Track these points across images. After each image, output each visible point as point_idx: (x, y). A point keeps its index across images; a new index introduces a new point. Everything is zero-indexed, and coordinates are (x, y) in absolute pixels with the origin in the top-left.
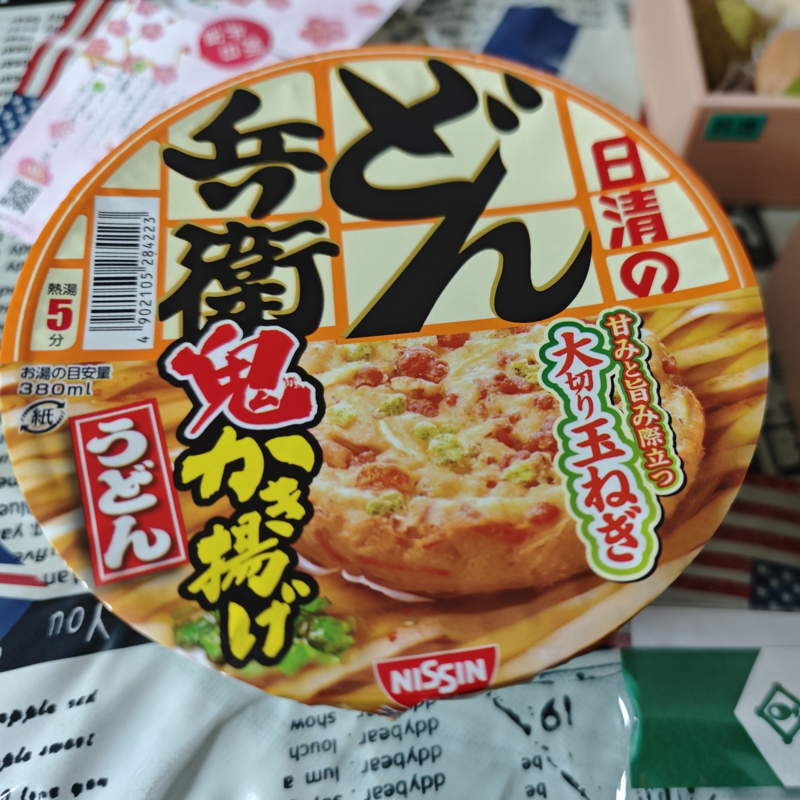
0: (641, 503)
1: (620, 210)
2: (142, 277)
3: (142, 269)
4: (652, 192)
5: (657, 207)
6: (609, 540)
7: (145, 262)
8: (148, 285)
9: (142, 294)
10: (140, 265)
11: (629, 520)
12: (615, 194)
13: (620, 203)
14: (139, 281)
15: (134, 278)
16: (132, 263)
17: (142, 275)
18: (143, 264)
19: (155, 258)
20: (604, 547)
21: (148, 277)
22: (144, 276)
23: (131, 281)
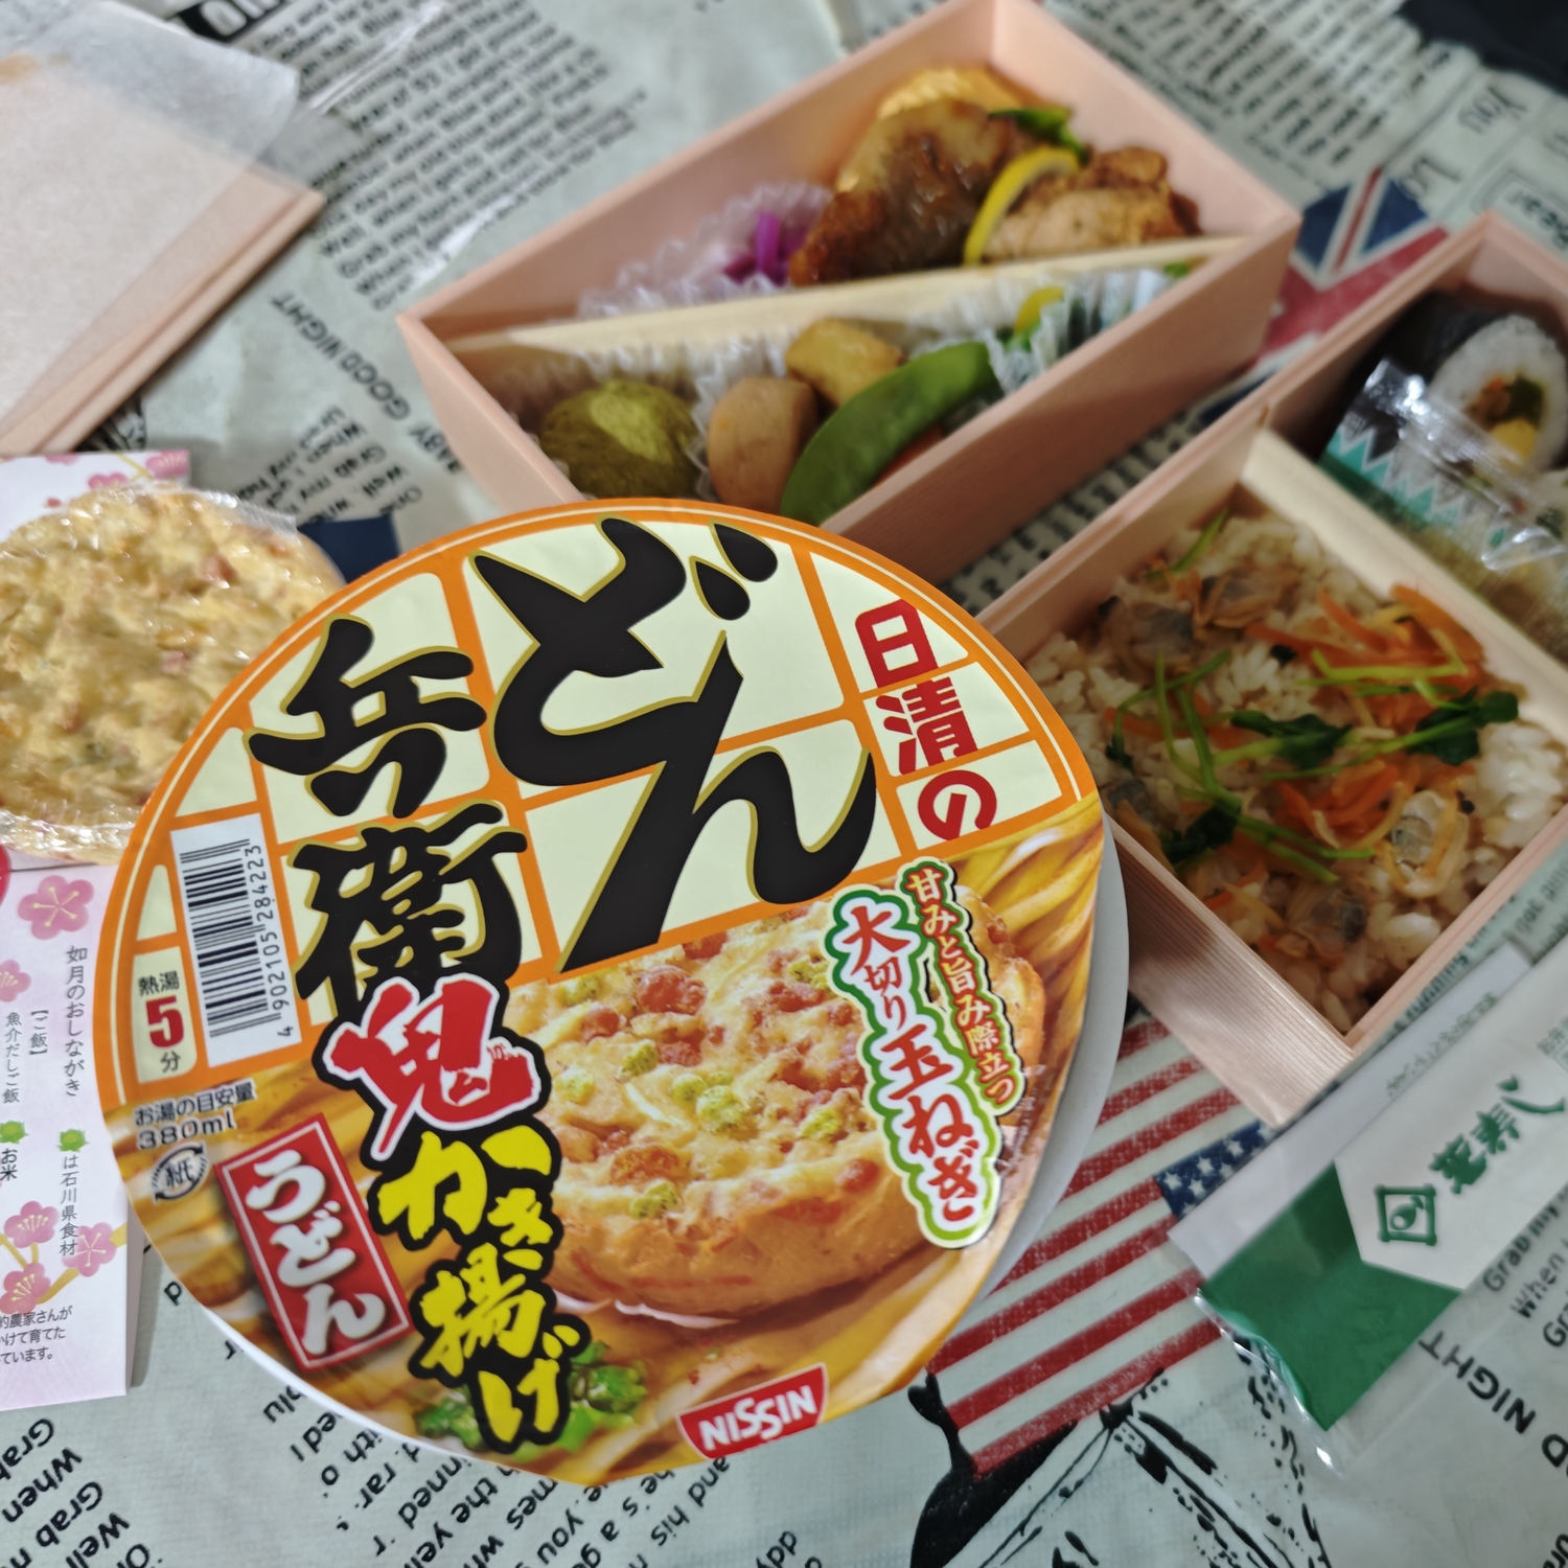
0: (979, 1135)
1: (907, 715)
2: (263, 940)
3: (261, 928)
4: (947, 682)
5: (956, 704)
6: (945, 1194)
7: (261, 917)
8: (274, 949)
9: (268, 965)
10: (256, 923)
11: (966, 1161)
12: (896, 693)
13: (904, 704)
14: (260, 946)
15: (253, 944)
16: (245, 922)
17: (262, 937)
18: (259, 919)
19: (274, 907)
20: (938, 1204)
21: (271, 937)
22: (264, 937)
23: (249, 949)
